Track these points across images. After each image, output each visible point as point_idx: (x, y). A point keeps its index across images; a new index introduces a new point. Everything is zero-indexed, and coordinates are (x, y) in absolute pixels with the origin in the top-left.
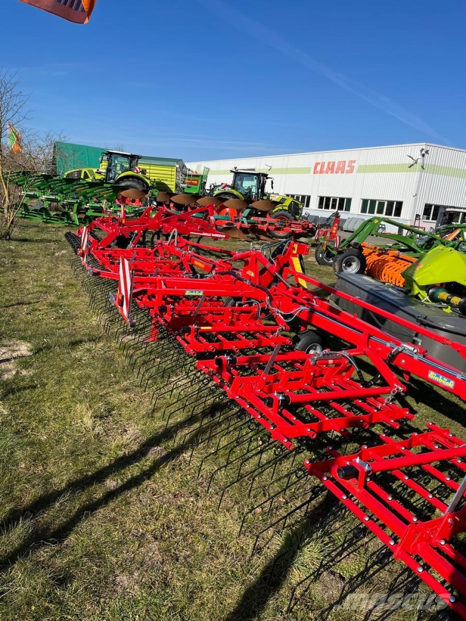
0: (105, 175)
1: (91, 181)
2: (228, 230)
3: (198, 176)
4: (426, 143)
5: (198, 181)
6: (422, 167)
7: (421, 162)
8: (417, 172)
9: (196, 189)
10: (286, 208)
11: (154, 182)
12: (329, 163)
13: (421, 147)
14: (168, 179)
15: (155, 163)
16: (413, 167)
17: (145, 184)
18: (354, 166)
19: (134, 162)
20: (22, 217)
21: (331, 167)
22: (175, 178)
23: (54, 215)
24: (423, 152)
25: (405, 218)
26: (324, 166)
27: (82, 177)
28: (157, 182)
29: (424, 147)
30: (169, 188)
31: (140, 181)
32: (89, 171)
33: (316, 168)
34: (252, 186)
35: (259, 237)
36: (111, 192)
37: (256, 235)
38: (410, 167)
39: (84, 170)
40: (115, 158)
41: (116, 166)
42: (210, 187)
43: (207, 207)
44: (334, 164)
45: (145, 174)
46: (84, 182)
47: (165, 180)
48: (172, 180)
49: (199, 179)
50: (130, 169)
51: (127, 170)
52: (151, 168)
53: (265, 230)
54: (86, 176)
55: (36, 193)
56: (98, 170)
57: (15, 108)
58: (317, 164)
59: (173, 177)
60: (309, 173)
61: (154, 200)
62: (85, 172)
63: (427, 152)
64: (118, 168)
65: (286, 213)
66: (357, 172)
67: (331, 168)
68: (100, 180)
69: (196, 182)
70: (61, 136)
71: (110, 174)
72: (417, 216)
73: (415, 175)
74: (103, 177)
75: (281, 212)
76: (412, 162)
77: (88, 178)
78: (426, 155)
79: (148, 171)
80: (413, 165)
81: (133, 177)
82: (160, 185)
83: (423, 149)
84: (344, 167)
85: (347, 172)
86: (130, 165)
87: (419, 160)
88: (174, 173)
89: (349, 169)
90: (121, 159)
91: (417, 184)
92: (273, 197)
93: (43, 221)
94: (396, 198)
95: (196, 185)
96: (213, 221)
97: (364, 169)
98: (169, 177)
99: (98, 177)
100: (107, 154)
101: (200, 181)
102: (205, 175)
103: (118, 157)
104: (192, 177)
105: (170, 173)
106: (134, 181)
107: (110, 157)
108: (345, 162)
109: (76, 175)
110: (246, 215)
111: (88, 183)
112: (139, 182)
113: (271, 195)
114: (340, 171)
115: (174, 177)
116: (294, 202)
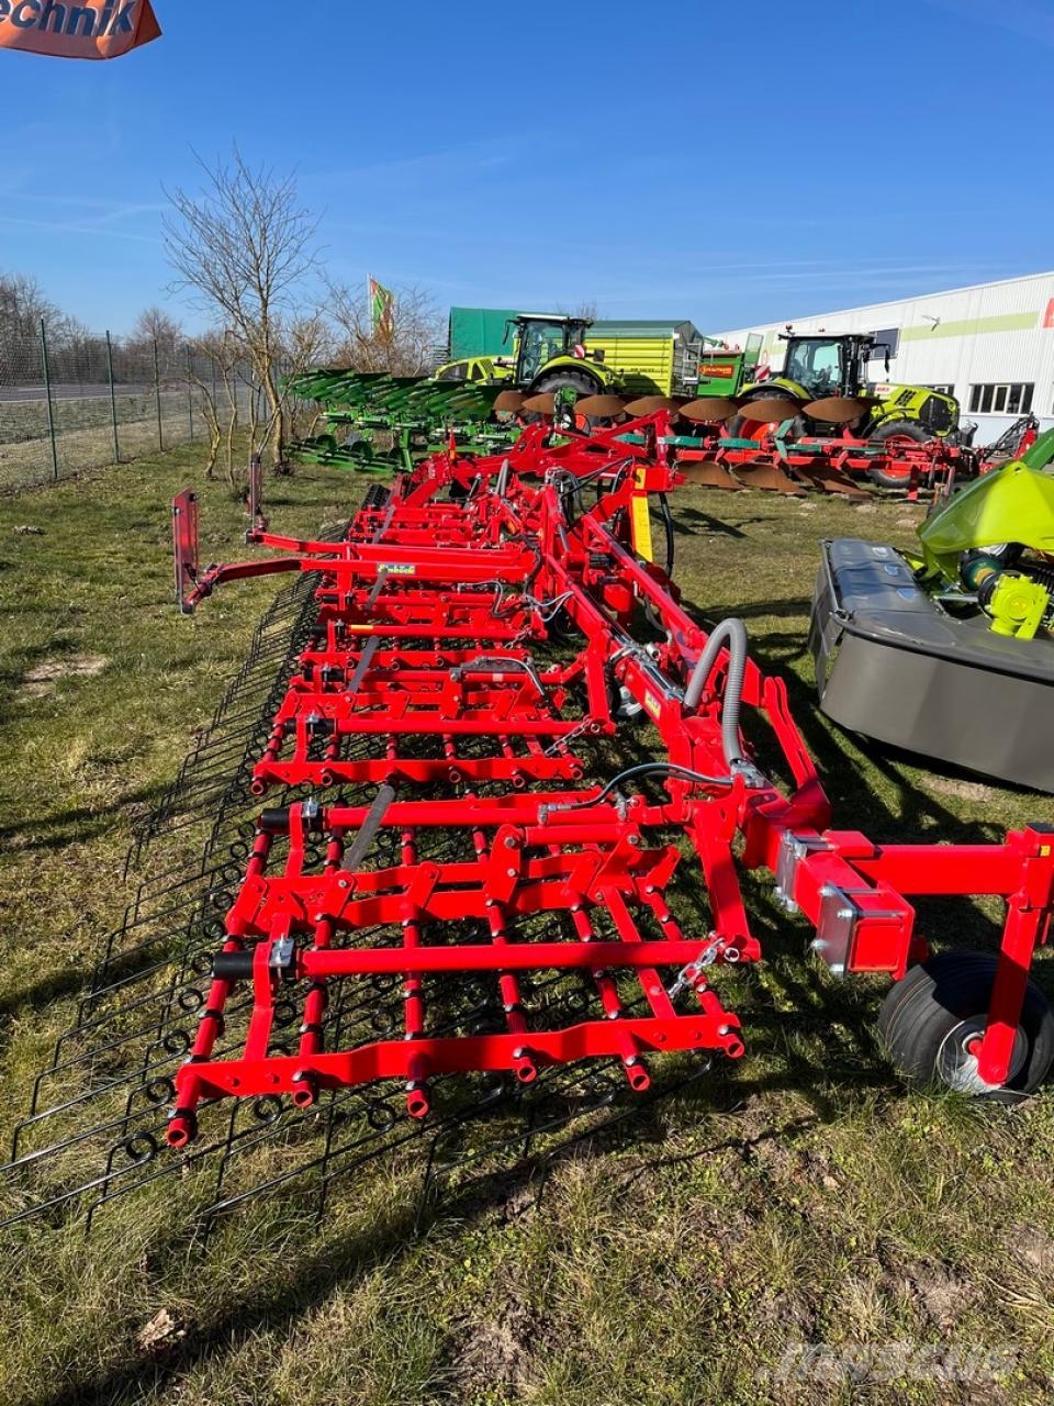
0: (513, 369)
1: (485, 384)
2: (749, 471)
3: (731, 356)
5: (732, 367)
9: (728, 385)
10: (916, 415)
11: (620, 377)
14: (656, 368)
15: (634, 334)
17: (595, 383)
19: (575, 336)
20: (320, 463)
22: (671, 365)
23: (377, 455)
27: (469, 377)
28: (627, 376)
30: (657, 387)
31: (584, 376)
32: (482, 362)
33: (1049, 312)
34: (830, 367)
35: (823, 486)
36: (480, 400)
37: (815, 482)
39: (471, 362)
40: (538, 330)
41: (538, 348)
43: (652, 418)
45: (602, 360)
46: (473, 387)
47: (650, 371)
48: (665, 368)
49: (735, 362)
50: (567, 351)
51: (558, 355)
52: (620, 345)
53: (839, 468)
54: (477, 373)
55: (348, 413)
56: (500, 359)
57: (294, 244)
58: (1053, 302)
59: (666, 361)
60: (1033, 327)
61: (567, 413)
62: (476, 366)
64: (544, 352)
65: (911, 426)
68: (504, 380)
69: (728, 370)
70: (417, 294)
71: (525, 365)
74: (511, 372)
75: (898, 425)
77: (482, 377)
79: (607, 353)
81: (569, 368)
82: (634, 383)
86: (566, 342)
88: (669, 353)
90: (550, 331)
92: (883, 389)
93: (356, 470)
95: (729, 376)
96: (662, 448)
98: (654, 361)
99: (500, 373)
100: (517, 323)
101: (738, 367)
102: (753, 354)
103: (544, 327)
104: (712, 359)
105: (659, 353)
106: (571, 377)
107: (525, 327)
109: (457, 373)
110: (783, 435)
111: (480, 388)
112: (582, 379)
113: (877, 386)
115: (669, 361)
116: (935, 398)
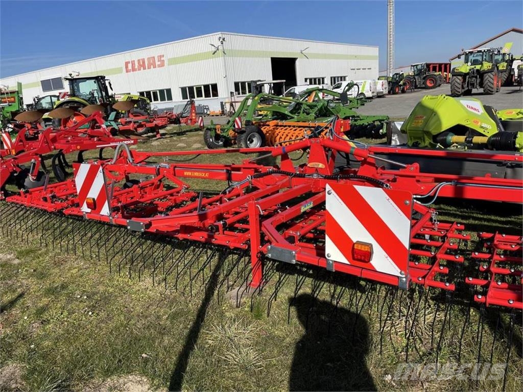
3: (12, 93)
4: (221, 31)
5: (14, 98)
6: (224, 52)
7: (222, 48)
8: (221, 58)
9: (16, 106)
12: (139, 61)
13: (218, 36)
16: (216, 53)
18: (164, 61)
21: (141, 63)
24: (221, 40)
25: (223, 97)
26: (134, 64)
29: (220, 36)
33: (127, 67)
34: (93, 90)
38: (214, 53)
42: (34, 100)
44: (143, 61)
49: (15, 95)
53: (132, 129)
58: (127, 64)
60: (122, 73)
63: (224, 39)
66: (168, 65)
67: (142, 65)
69: (12, 99)
72: (232, 93)
73: (219, 60)
76: (214, 49)
78: (224, 42)
80: (215, 52)
83: (220, 38)
84: (154, 62)
85: (159, 66)
87: (220, 47)
89: (159, 63)
91: (224, 67)
92: (118, 97)
94: (210, 82)
95: (14, 102)
97: (174, 61)
101: (16, 98)
102: (19, 91)
104: (9, 94)
108: (154, 57)
110: (113, 118)
114: (152, 66)
